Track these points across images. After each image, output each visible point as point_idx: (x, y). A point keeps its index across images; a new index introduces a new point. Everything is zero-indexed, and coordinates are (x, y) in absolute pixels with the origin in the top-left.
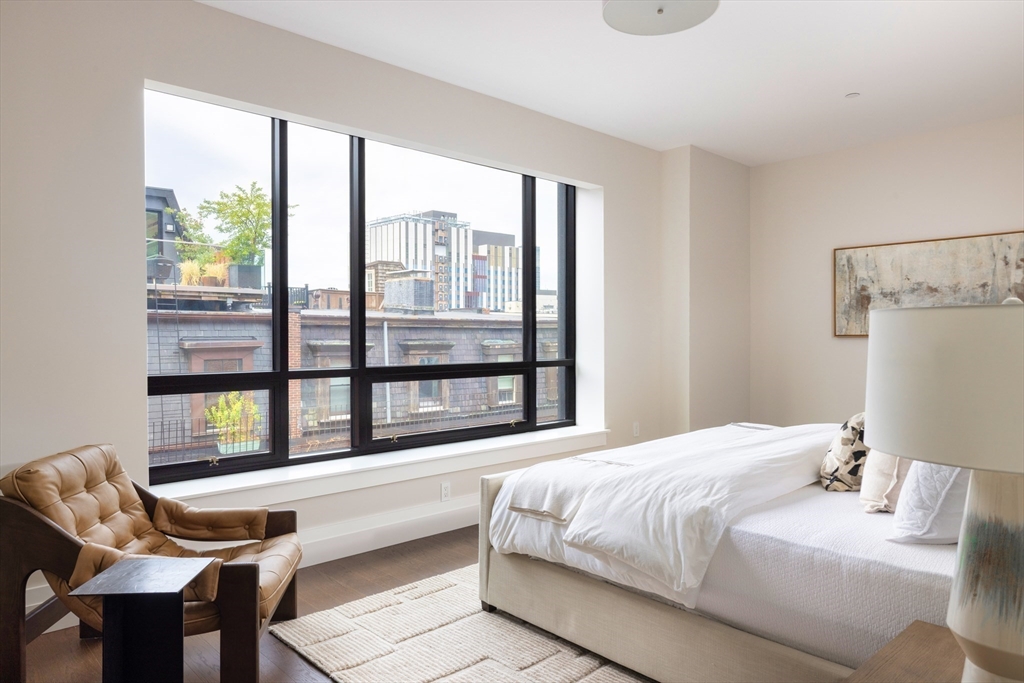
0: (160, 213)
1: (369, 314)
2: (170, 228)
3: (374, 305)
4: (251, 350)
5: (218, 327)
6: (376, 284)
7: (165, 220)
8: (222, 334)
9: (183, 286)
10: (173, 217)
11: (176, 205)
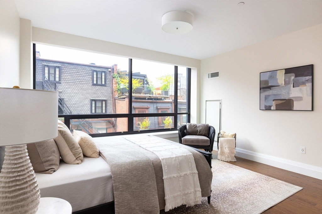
0: (144, 79)
1: (178, 101)
2: (146, 83)
3: (180, 99)
4: (169, 109)
5: (163, 104)
6: (180, 94)
7: (145, 81)
8: (163, 105)
9: (154, 95)
10: (146, 80)
11: (147, 78)
